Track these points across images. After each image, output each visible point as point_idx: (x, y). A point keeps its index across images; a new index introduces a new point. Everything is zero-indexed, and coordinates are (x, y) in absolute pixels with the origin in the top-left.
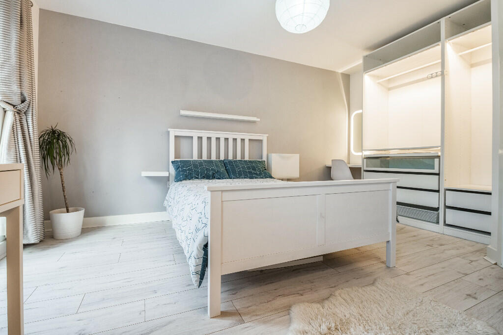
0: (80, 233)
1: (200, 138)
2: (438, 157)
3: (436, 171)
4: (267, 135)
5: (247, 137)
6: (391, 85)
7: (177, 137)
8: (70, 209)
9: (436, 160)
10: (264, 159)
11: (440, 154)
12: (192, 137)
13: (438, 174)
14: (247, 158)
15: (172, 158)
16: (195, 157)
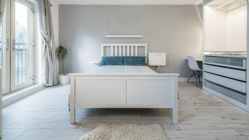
0: (68, 83)
1: (114, 47)
2: (245, 59)
3: (244, 68)
4: (147, 44)
5: (136, 45)
6: (229, 9)
7: (104, 47)
8: (65, 74)
9: (244, 61)
10: (146, 55)
11: (246, 56)
12: (110, 46)
13: (245, 70)
14: (136, 55)
15: (102, 55)
16: (112, 55)
